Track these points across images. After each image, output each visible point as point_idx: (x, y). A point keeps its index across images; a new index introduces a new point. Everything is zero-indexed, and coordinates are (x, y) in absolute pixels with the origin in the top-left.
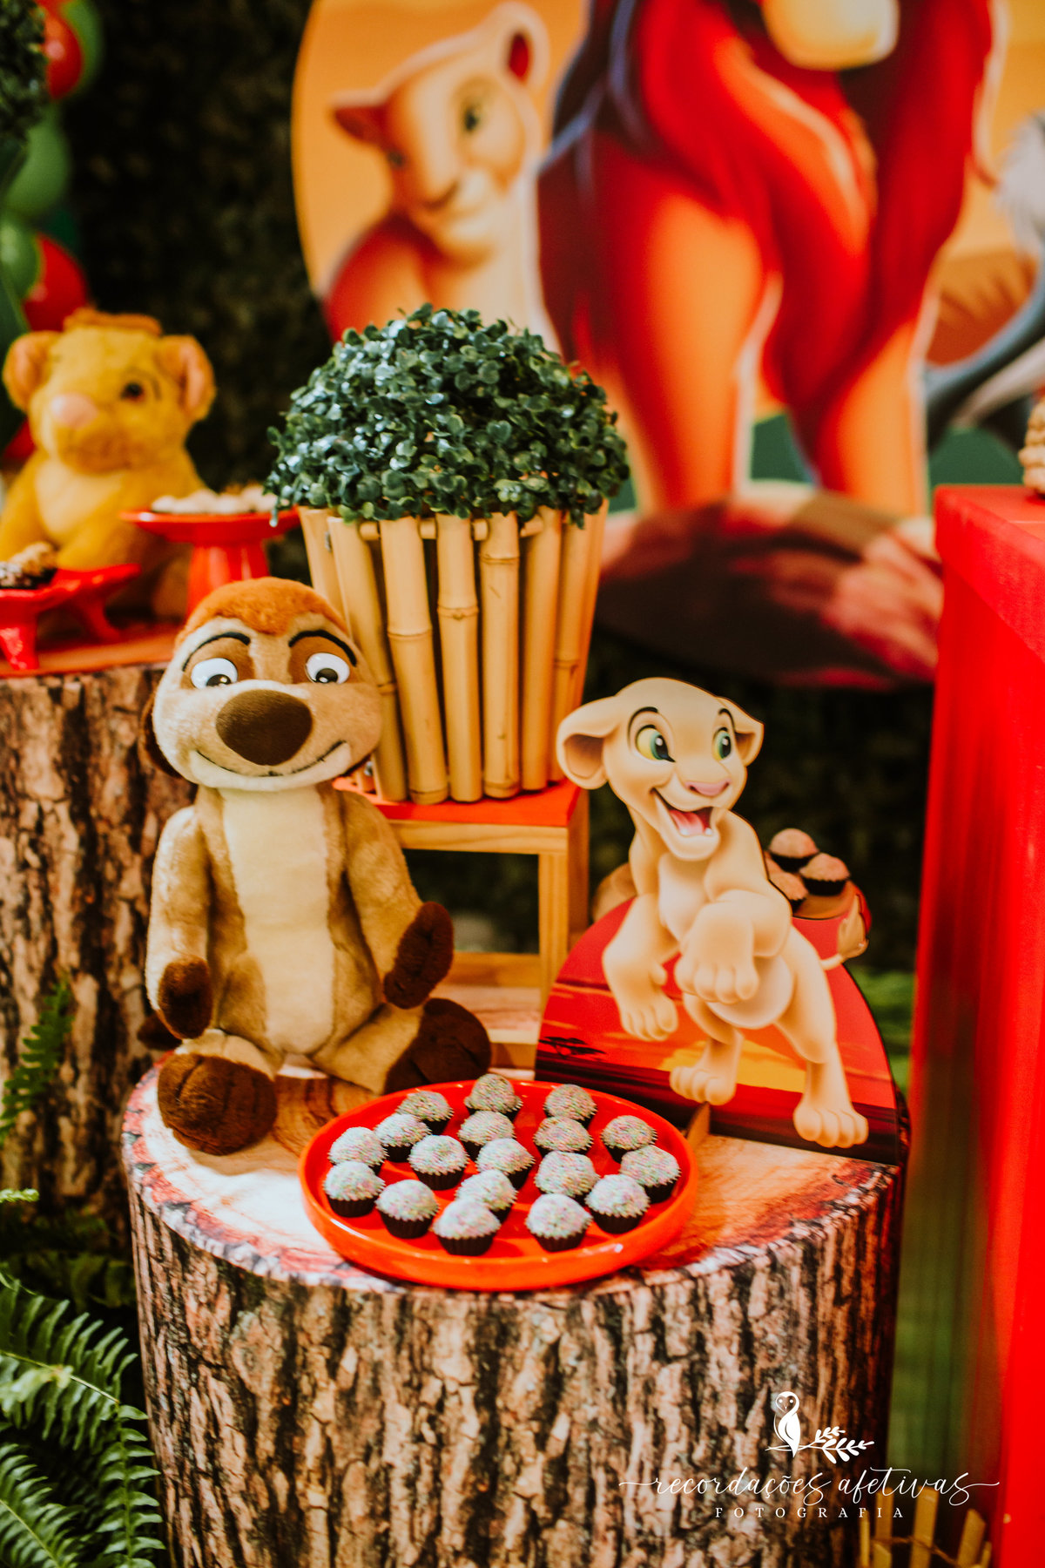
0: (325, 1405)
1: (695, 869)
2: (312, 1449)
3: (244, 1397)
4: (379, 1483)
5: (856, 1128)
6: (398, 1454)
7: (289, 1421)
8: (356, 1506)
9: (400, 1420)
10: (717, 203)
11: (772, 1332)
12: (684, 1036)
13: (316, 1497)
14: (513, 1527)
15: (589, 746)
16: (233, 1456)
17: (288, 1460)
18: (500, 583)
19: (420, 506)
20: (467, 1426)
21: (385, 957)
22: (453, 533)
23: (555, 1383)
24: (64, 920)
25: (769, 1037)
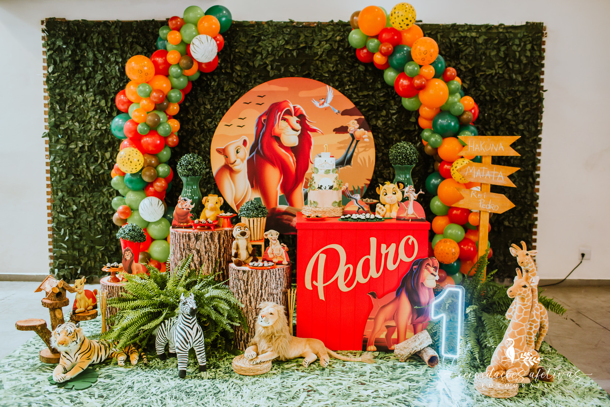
0: (250, 280)
1: (274, 244)
2: (249, 283)
3: (244, 281)
4: (254, 285)
5: (287, 263)
6: (256, 282)
7: (247, 282)
8: (252, 287)
9: (256, 280)
10: (273, 164)
11: (281, 274)
12: (274, 257)
13: (249, 287)
14: (264, 287)
15: (266, 235)
16: (242, 287)
17: (247, 285)
18: (259, 223)
19: (253, 217)
20: (260, 279)
21: (250, 252)
22: (255, 219)
23: (266, 276)
24: (217, 253)
25: (280, 257)
